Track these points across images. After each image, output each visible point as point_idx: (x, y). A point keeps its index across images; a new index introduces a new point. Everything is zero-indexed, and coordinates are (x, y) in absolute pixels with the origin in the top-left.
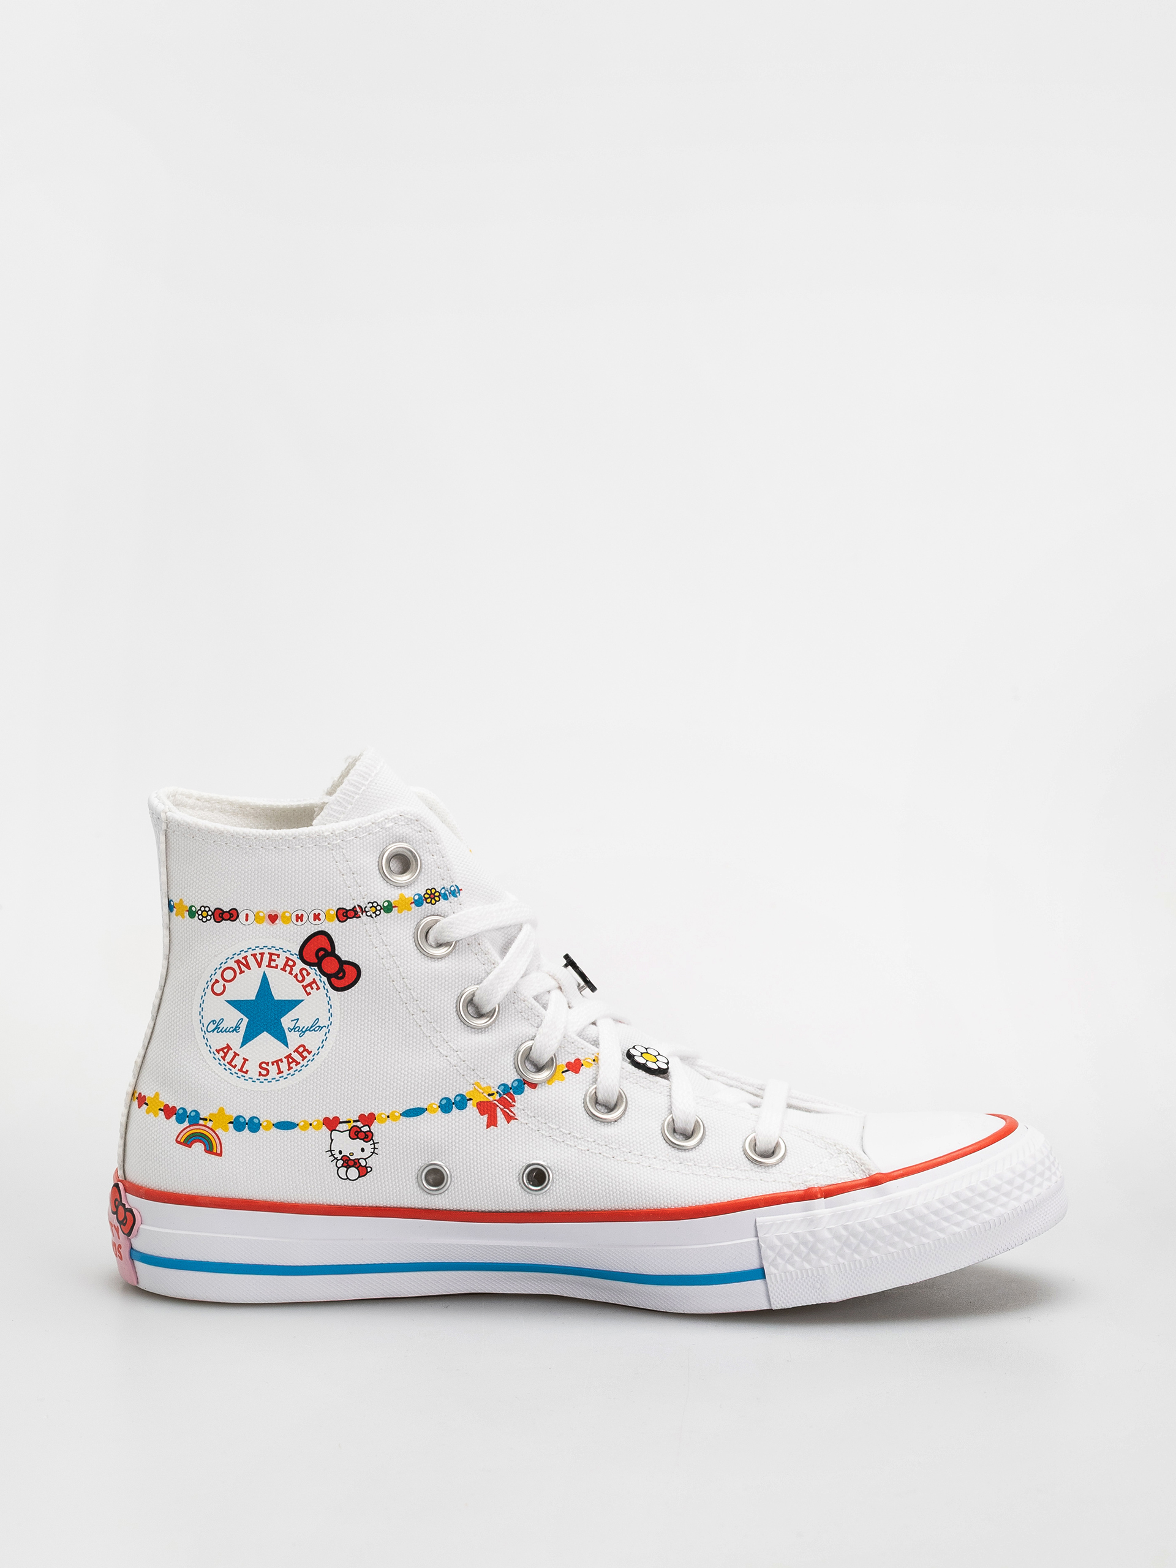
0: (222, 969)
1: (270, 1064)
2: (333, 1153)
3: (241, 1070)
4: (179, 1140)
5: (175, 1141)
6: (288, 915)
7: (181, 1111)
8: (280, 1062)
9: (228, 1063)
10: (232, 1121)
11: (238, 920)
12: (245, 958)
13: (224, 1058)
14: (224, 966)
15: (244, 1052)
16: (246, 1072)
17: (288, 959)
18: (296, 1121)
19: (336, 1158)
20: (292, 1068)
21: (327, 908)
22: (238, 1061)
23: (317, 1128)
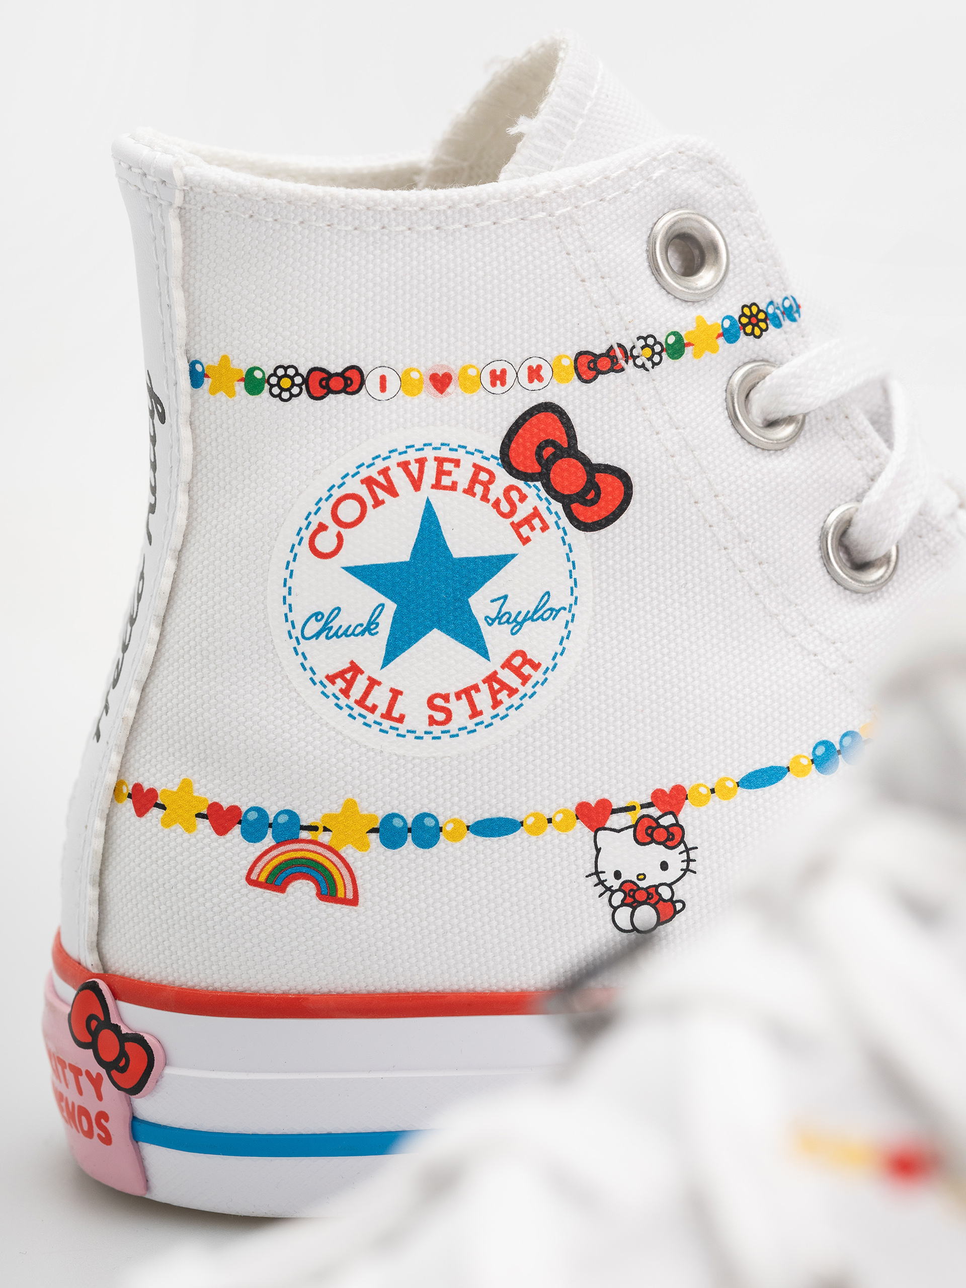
0: (333, 501)
1: (452, 698)
2: (602, 877)
3: (388, 715)
4: (254, 877)
5: (244, 882)
6: (472, 372)
7: (253, 816)
8: (473, 692)
9: (356, 702)
10: (377, 826)
11: (363, 391)
12: (385, 472)
13: (346, 692)
14: (337, 494)
15: (391, 677)
16: (401, 719)
17: (478, 468)
18: (517, 816)
19: (608, 889)
20: (501, 702)
21: (555, 354)
22: (379, 697)
23: (565, 827)
